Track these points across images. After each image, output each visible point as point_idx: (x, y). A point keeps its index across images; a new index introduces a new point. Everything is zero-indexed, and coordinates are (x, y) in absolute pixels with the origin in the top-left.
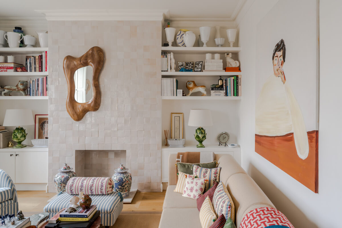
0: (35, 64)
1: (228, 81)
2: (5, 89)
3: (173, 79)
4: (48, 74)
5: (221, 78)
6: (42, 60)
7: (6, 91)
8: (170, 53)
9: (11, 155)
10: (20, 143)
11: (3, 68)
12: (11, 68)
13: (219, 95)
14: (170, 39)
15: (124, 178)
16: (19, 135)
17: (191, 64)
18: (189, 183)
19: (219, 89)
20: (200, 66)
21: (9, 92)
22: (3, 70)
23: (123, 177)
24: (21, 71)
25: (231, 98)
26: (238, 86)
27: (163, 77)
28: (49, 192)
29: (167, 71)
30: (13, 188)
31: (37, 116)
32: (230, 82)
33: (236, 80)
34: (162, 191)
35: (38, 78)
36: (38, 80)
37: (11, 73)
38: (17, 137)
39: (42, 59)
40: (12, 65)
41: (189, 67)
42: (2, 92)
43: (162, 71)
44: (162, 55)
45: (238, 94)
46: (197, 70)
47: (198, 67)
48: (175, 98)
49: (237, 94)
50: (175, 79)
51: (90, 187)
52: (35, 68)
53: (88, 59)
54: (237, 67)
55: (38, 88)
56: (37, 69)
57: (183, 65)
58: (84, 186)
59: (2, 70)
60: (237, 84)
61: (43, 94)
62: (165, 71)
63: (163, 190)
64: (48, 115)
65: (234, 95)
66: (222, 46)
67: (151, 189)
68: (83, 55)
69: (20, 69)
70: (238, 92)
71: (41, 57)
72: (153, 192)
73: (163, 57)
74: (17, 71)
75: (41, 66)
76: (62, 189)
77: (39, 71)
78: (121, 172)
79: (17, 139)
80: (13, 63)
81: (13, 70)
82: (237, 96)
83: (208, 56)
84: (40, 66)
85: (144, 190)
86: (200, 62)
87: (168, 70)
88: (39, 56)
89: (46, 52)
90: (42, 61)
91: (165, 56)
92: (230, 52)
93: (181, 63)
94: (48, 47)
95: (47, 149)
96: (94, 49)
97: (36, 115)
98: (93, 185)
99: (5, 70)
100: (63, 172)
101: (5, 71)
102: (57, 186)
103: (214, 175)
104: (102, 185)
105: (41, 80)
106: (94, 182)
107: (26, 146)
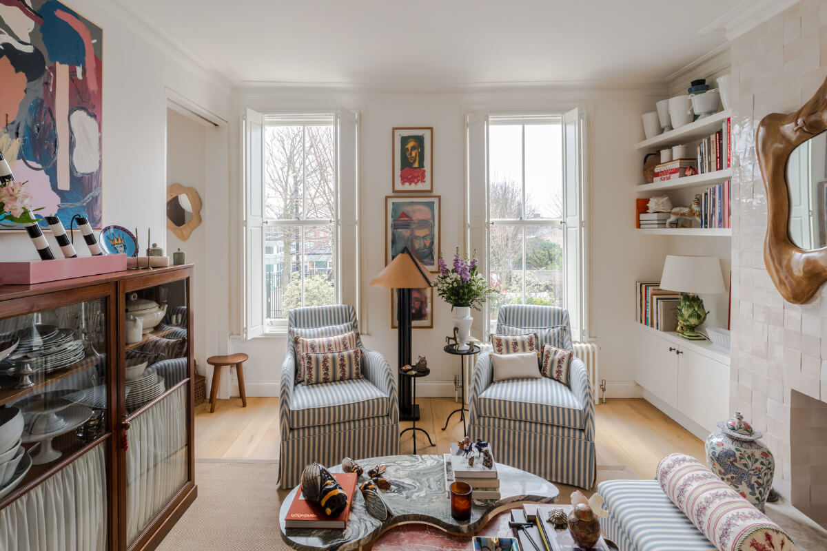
0: (709, 154)
4: (732, 174)
6: (721, 142)
9: (670, 350)
11: (667, 172)
12: (674, 171)
16: (687, 312)
24: (692, 175)
35: (714, 186)
36: (714, 191)
37: (676, 181)
38: (682, 316)
39: (722, 139)
40: (678, 165)
52: (710, 164)
55: (714, 209)
56: (714, 165)
59: (665, 176)
61: (722, 223)
69: (689, 170)
71: (719, 135)
74: (684, 175)
75: (719, 158)
77: (717, 169)
79: (683, 319)
80: (681, 159)
81: (678, 174)
84: (718, 156)
88: (717, 132)
89: (729, 120)
94: (731, 107)
99: (668, 176)
101: (667, 178)
104: (727, 529)
105: (720, 188)
106: (712, 502)
107: (705, 339)
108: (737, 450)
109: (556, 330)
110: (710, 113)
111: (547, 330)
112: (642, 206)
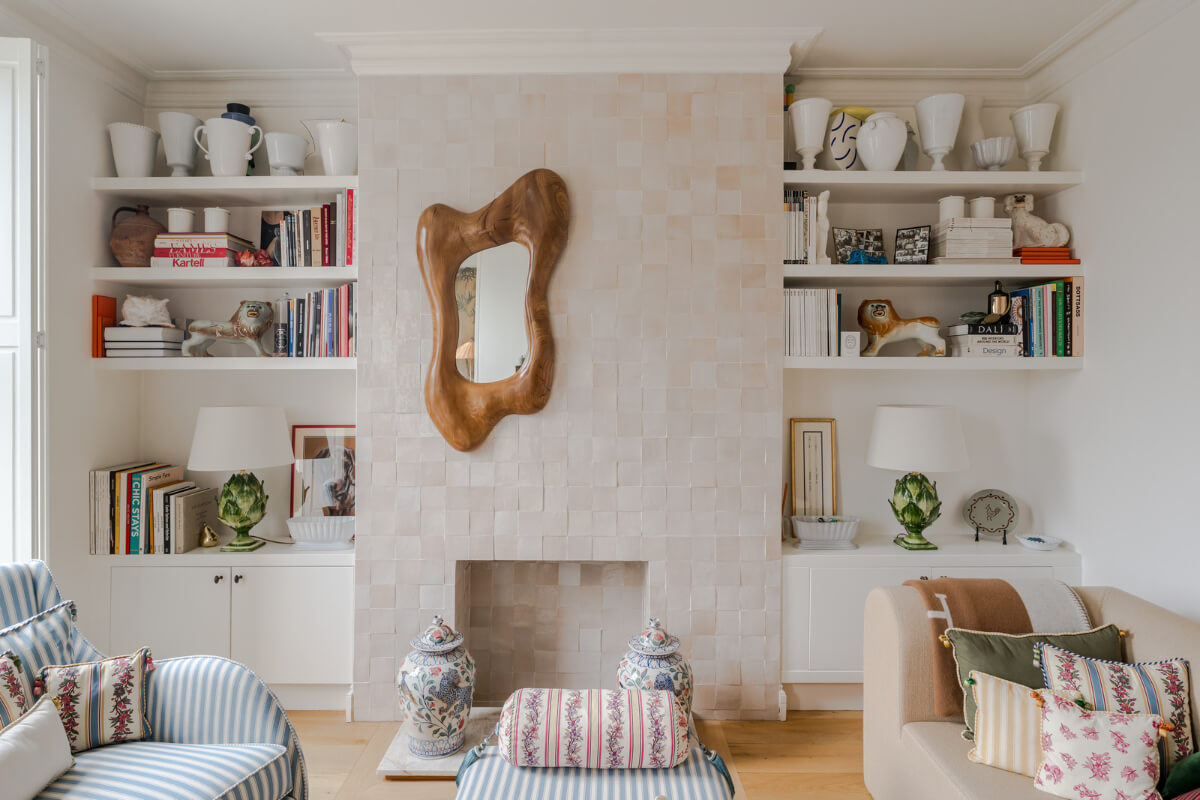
0: (308, 236)
1: (1035, 299)
2: (194, 330)
3: (825, 291)
4: (356, 276)
5: (1000, 287)
6: (332, 222)
7: (196, 338)
8: (817, 195)
9: (217, 579)
10: (243, 532)
11: (190, 252)
12: (218, 253)
13: (1001, 352)
14: (809, 142)
15: (676, 678)
16: (245, 505)
17: (871, 239)
18: (1074, 736)
19: (998, 329)
20: (919, 244)
21: (206, 341)
22: (190, 259)
23: (672, 675)
24: (253, 265)
25: (1045, 361)
26: (1071, 316)
27: (790, 283)
28: (356, 719)
29: (804, 262)
30: (291, 744)
31: (297, 430)
32: (1042, 304)
33: (1062, 295)
34: (783, 716)
35: (318, 290)
36: (318, 298)
37: (218, 270)
38: (238, 512)
39: (335, 219)
40: (223, 242)
41: (866, 247)
42: (181, 343)
43: (786, 262)
44: (785, 202)
45: (1071, 349)
46: (909, 257)
47: (910, 246)
48: (833, 362)
49: (1065, 350)
50: (833, 293)
51: (609, 737)
52: (308, 253)
53: (514, 216)
54: (1061, 245)
55: (318, 327)
56: (317, 256)
57: (850, 239)
58: (584, 733)
59: (186, 259)
60: (1066, 310)
61: (334, 349)
62: (795, 262)
63: (789, 712)
64: (353, 426)
65: (1055, 352)
66: (1002, 166)
67: (741, 708)
68: (492, 203)
69: (250, 256)
70: (1071, 341)
71: (330, 211)
72: (752, 722)
73: (790, 210)
74: (237, 263)
75: (329, 246)
76: (434, 721)
77: (324, 264)
78: (660, 652)
79: (237, 518)
80: (226, 236)
81: (226, 260)
82: (1066, 355)
83: (951, 207)
84: (327, 243)
85: (716, 712)
86: (919, 228)
87: (809, 260)
88: (325, 206)
89: (350, 192)
90: (335, 225)
91: (797, 205)
92: (1028, 193)
93: (843, 233)
94: (356, 173)
95: (351, 557)
96: (537, 178)
97: (295, 427)
98: (618, 729)
99: (195, 259)
100: (435, 654)
101: (194, 264)
102: (414, 708)
103: (1171, 697)
104: (657, 729)
105: (331, 296)
106: (620, 715)
107: (264, 544)
108: (456, 665)
109: (53, 621)
110: (298, 171)
111: (28, 631)
112: (107, 312)
